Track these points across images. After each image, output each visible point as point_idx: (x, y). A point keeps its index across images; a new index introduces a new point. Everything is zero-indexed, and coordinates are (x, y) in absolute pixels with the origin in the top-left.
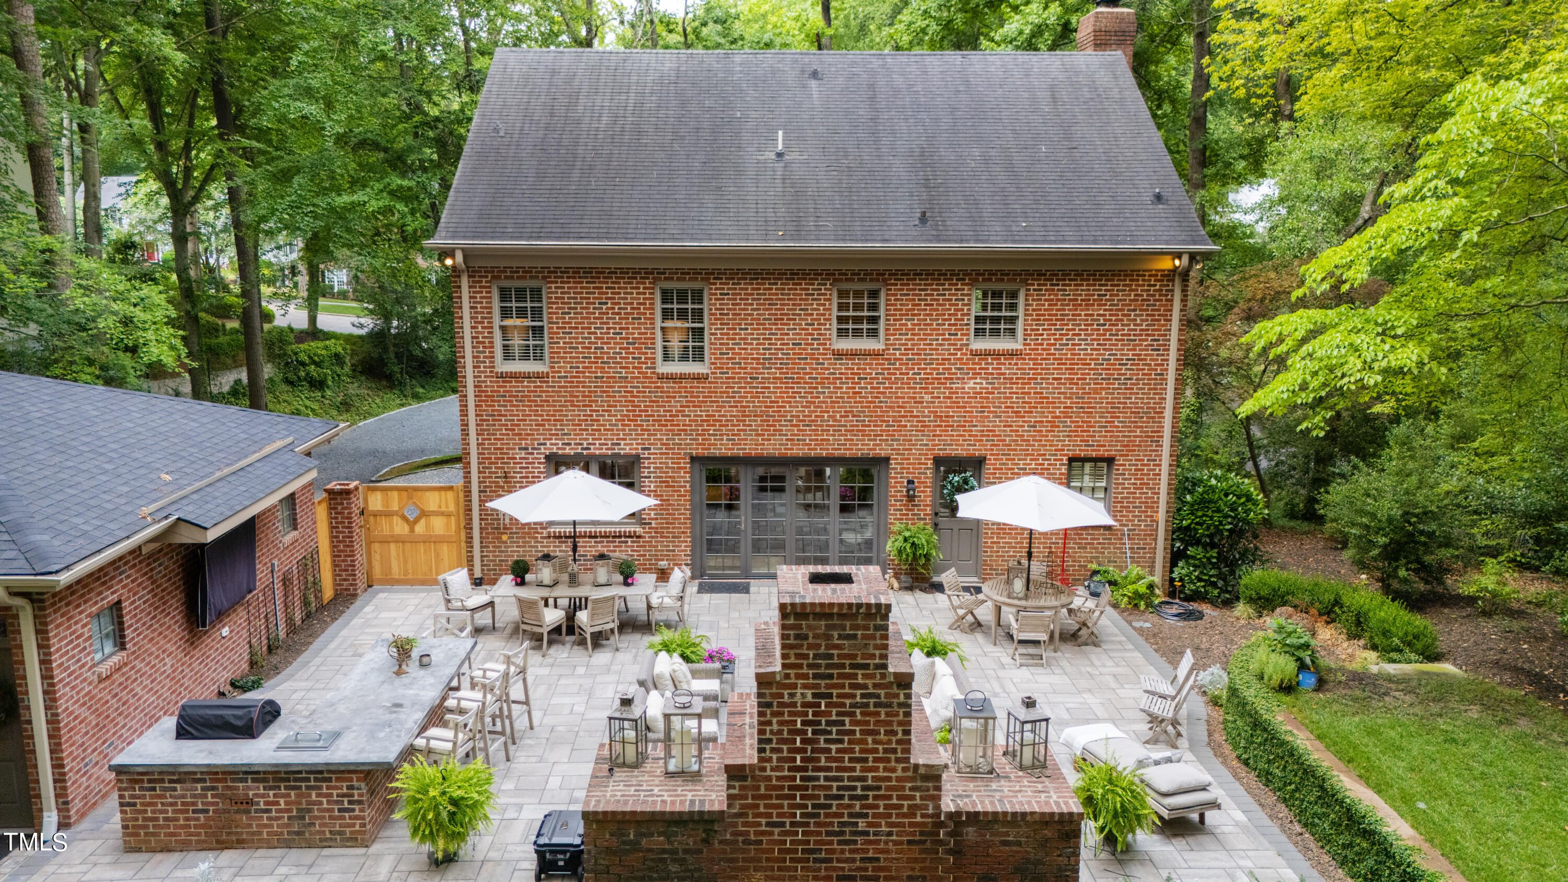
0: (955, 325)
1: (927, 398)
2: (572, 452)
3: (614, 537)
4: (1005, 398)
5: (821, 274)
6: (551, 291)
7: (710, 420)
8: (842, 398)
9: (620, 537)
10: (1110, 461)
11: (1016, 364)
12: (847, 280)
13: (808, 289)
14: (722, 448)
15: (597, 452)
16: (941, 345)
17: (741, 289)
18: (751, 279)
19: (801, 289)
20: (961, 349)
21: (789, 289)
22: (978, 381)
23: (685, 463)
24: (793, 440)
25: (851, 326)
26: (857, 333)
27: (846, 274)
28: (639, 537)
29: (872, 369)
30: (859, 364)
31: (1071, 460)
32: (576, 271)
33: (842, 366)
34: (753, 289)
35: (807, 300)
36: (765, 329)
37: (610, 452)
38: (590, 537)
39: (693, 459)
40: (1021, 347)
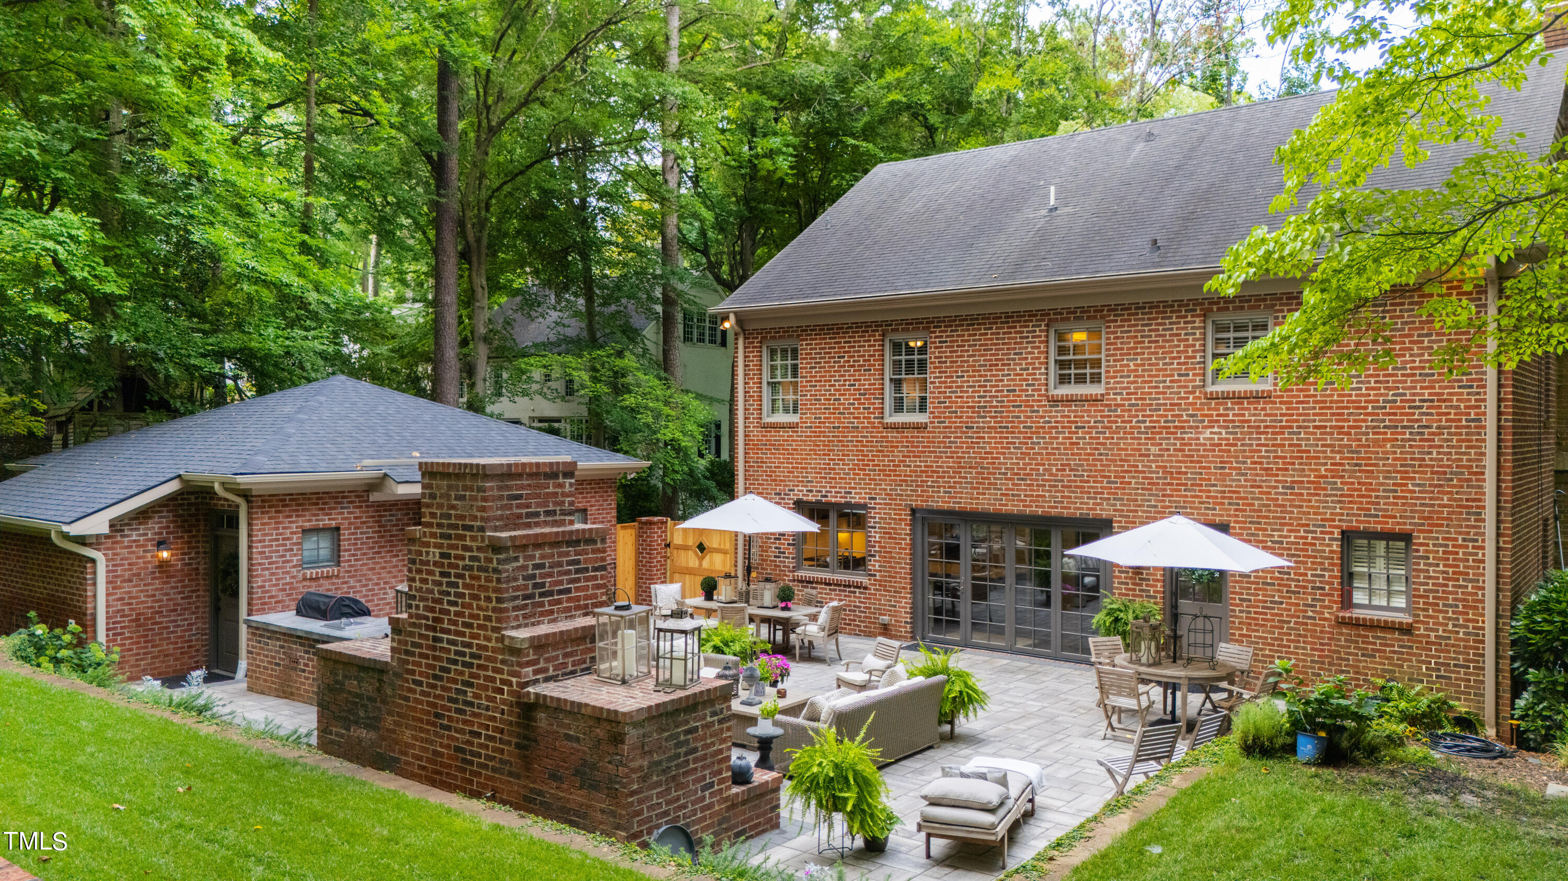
0: (1185, 363)
1: (1154, 450)
2: (814, 499)
3: (845, 586)
4: (1251, 451)
5: (1036, 315)
6: (804, 347)
7: (929, 471)
8: (1058, 449)
9: (849, 586)
10: (1406, 538)
11: (1264, 409)
12: (1062, 319)
13: (1022, 332)
14: (940, 501)
15: (833, 500)
16: (1169, 387)
17: (958, 336)
18: (968, 325)
19: (1016, 333)
20: (1193, 392)
21: (1004, 333)
22: (1216, 430)
23: (906, 515)
24: (1007, 495)
25: (1073, 371)
26: (1080, 379)
27: (1062, 314)
28: (866, 588)
29: (1090, 415)
30: (1076, 411)
31: (1347, 537)
32: (822, 328)
33: (1059, 414)
34: (969, 335)
35: (1021, 343)
36: (981, 376)
37: (843, 500)
38: (826, 584)
39: (913, 511)
40: (1272, 388)
